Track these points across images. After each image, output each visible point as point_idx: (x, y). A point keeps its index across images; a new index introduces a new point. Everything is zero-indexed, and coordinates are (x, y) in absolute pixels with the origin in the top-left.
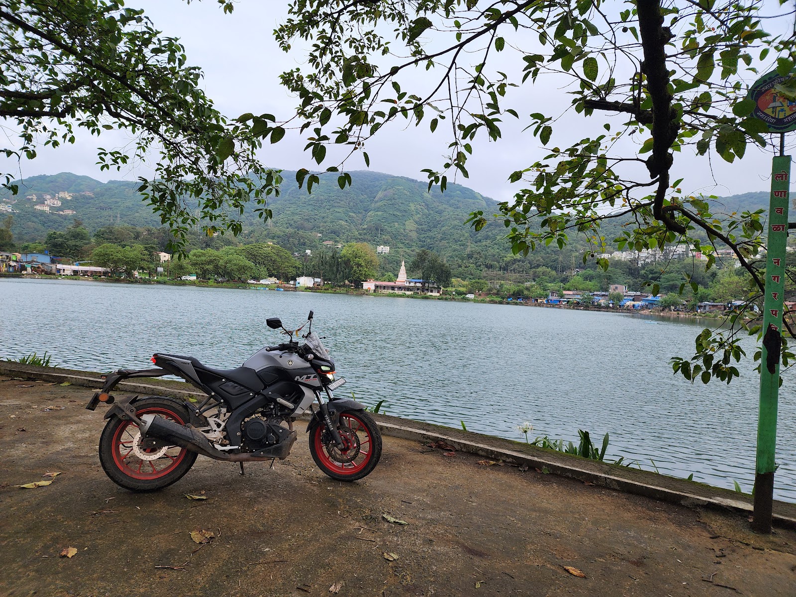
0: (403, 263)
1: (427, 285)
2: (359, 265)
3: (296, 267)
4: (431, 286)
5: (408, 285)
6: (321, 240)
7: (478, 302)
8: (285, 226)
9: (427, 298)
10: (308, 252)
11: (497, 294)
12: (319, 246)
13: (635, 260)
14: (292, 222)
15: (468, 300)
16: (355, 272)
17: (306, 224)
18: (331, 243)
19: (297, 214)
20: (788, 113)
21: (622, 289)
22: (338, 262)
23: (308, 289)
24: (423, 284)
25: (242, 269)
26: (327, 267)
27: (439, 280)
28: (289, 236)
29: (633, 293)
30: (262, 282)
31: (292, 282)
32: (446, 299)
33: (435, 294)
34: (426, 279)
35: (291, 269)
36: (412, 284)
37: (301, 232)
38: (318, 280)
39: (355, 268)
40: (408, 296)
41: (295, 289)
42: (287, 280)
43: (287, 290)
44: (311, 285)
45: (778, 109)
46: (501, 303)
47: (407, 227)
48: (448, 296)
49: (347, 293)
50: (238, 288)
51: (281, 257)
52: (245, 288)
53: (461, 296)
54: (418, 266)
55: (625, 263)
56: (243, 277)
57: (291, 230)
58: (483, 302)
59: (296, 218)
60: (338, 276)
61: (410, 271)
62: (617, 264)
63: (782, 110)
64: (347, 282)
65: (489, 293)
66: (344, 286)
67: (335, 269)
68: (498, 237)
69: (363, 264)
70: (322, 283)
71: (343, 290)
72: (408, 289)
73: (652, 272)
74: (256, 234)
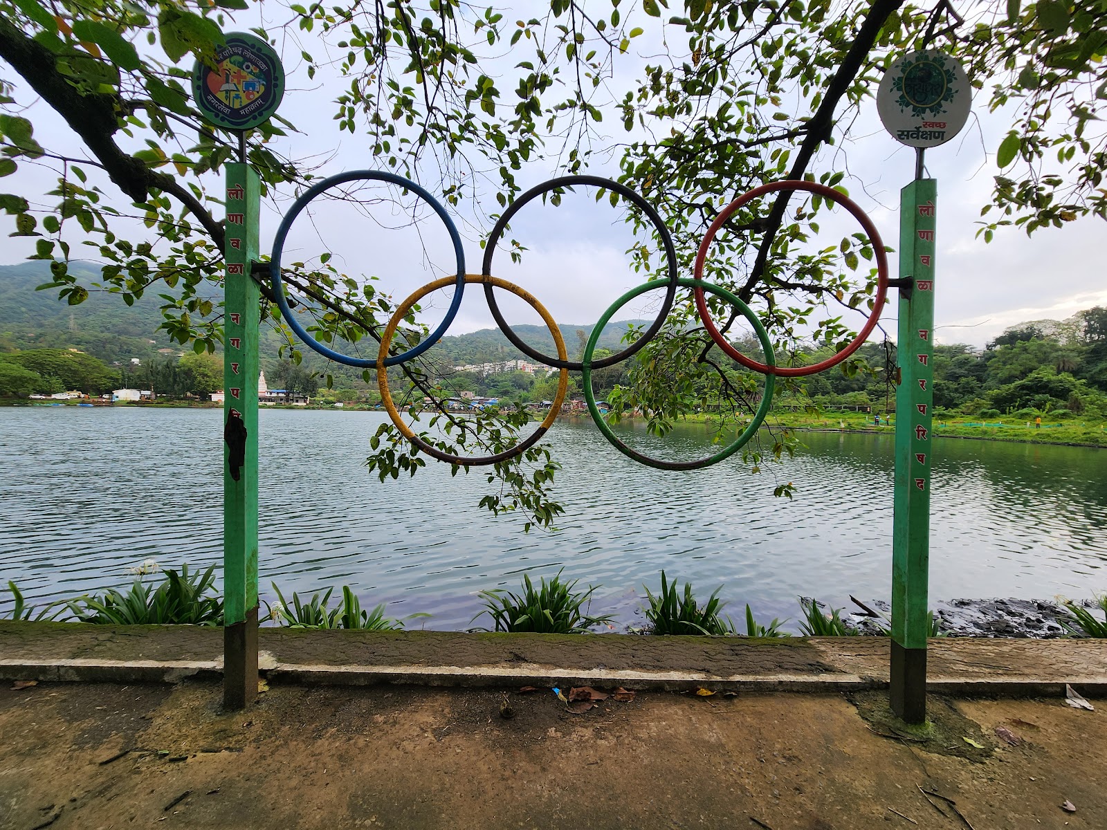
0: (262, 373)
1: (291, 395)
2: (205, 375)
3: (111, 378)
4: (296, 396)
5: (269, 395)
6: (154, 346)
7: (347, 410)
8: (99, 330)
9: (292, 408)
10: (136, 361)
11: (366, 402)
12: (153, 354)
13: (481, 372)
14: (110, 326)
15: (337, 408)
16: (200, 382)
17: (131, 329)
18: (169, 350)
19: (116, 316)
20: (245, 102)
21: (470, 395)
22: (175, 372)
23: (131, 403)
24: (287, 394)
25: (21, 381)
26: (160, 378)
27: (305, 390)
28: (105, 342)
29: (479, 398)
30: (53, 396)
31: (106, 396)
32: (313, 409)
33: (301, 404)
34: (289, 389)
35: (105, 381)
36: (274, 395)
37: (123, 338)
38: (148, 393)
39: (199, 378)
40: (269, 407)
41: (111, 404)
42: (100, 393)
43: (98, 405)
44: (137, 399)
45: (233, 94)
46: (369, 410)
47: (269, 337)
48: (315, 406)
49: (190, 406)
50: (12, 405)
51: (86, 366)
52: (25, 405)
53: (330, 405)
54: (280, 377)
55: (474, 374)
56: (21, 391)
57: (107, 335)
58: (352, 409)
59: (115, 321)
60: (176, 388)
61: (270, 381)
62: (468, 375)
63: (237, 97)
64: (189, 394)
65: (358, 401)
66: (186, 398)
67: (171, 379)
68: (368, 350)
69: (210, 374)
70: (154, 396)
71: (183, 403)
72: (270, 400)
73: (493, 381)
74: (48, 338)
